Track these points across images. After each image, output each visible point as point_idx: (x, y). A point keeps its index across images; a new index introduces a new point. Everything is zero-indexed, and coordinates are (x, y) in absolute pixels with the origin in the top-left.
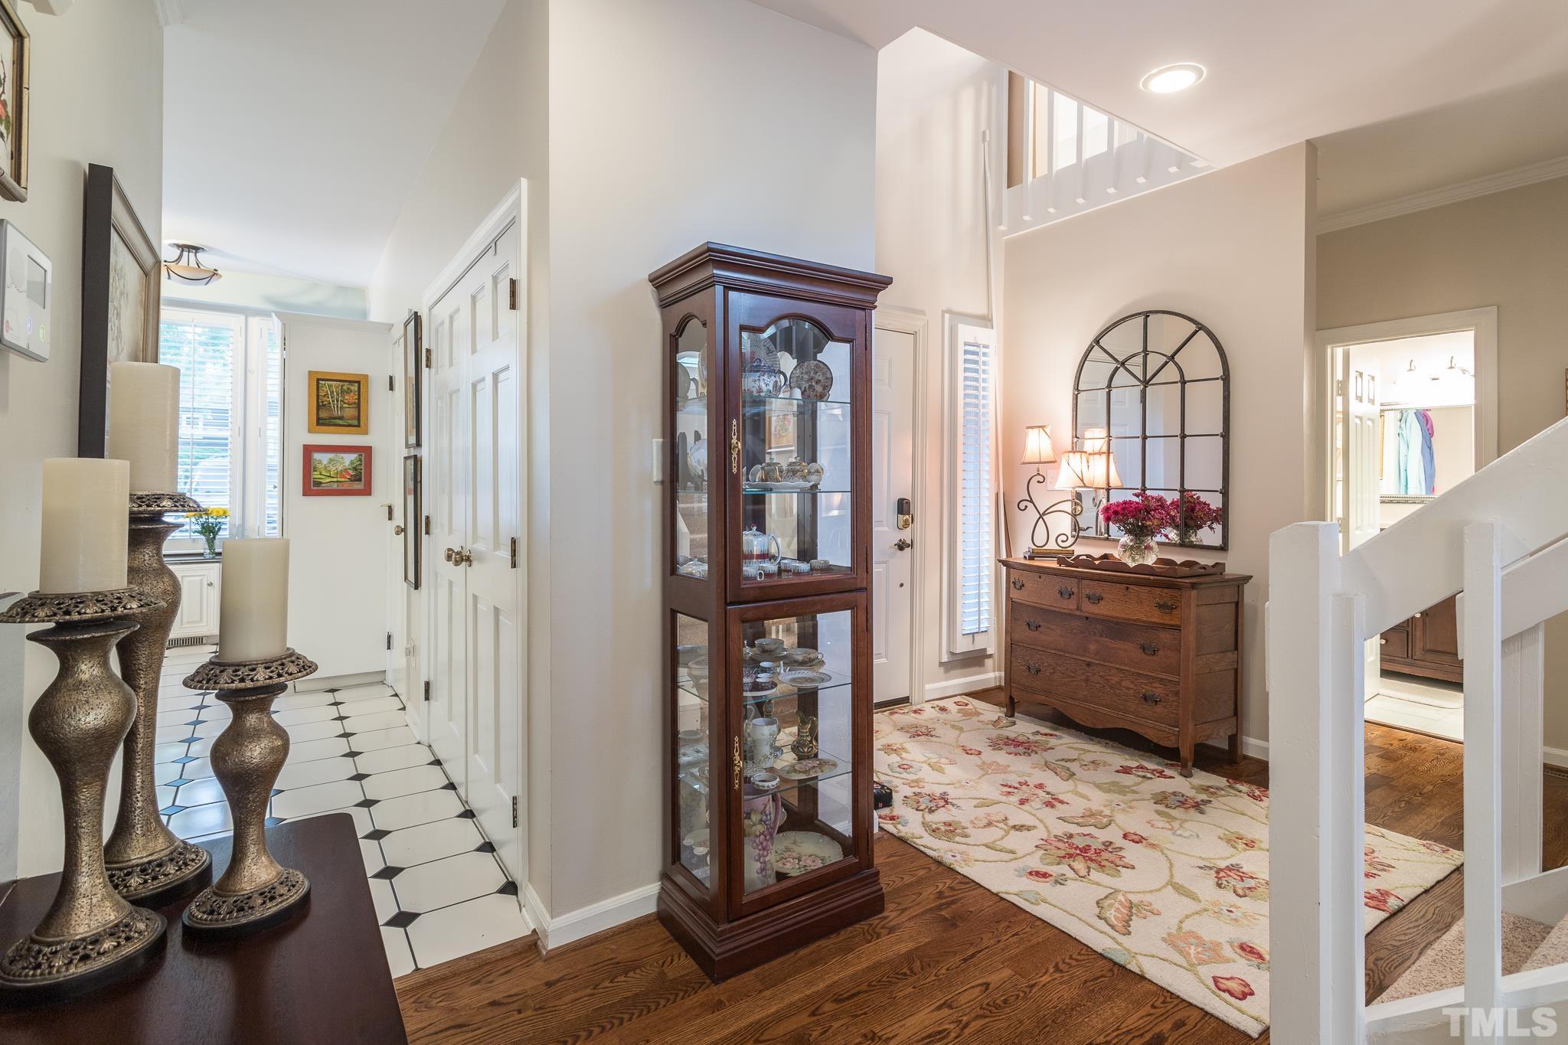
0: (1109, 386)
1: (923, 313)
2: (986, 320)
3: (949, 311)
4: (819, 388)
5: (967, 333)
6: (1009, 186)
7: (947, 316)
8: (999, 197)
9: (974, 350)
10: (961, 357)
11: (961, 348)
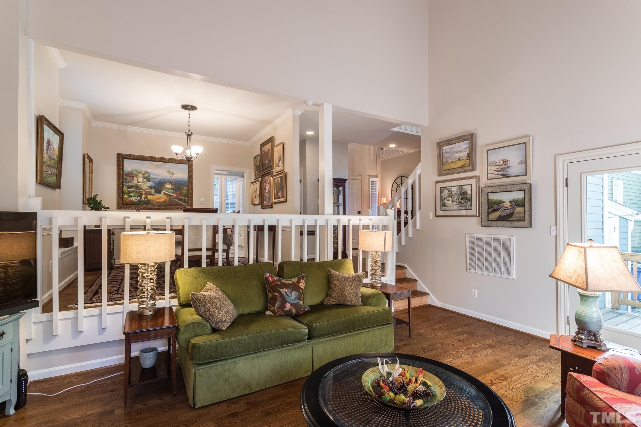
0: (397, 190)
1: (363, 176)
2: (376, 177)
3: (368, 175)
4: (339, 193)
5: (372, 179)
6: (381, 150)
7: (368, 176)
8: (379, 152)
9: (373, 183)
10: (371, 184)
11: (371, 182)
